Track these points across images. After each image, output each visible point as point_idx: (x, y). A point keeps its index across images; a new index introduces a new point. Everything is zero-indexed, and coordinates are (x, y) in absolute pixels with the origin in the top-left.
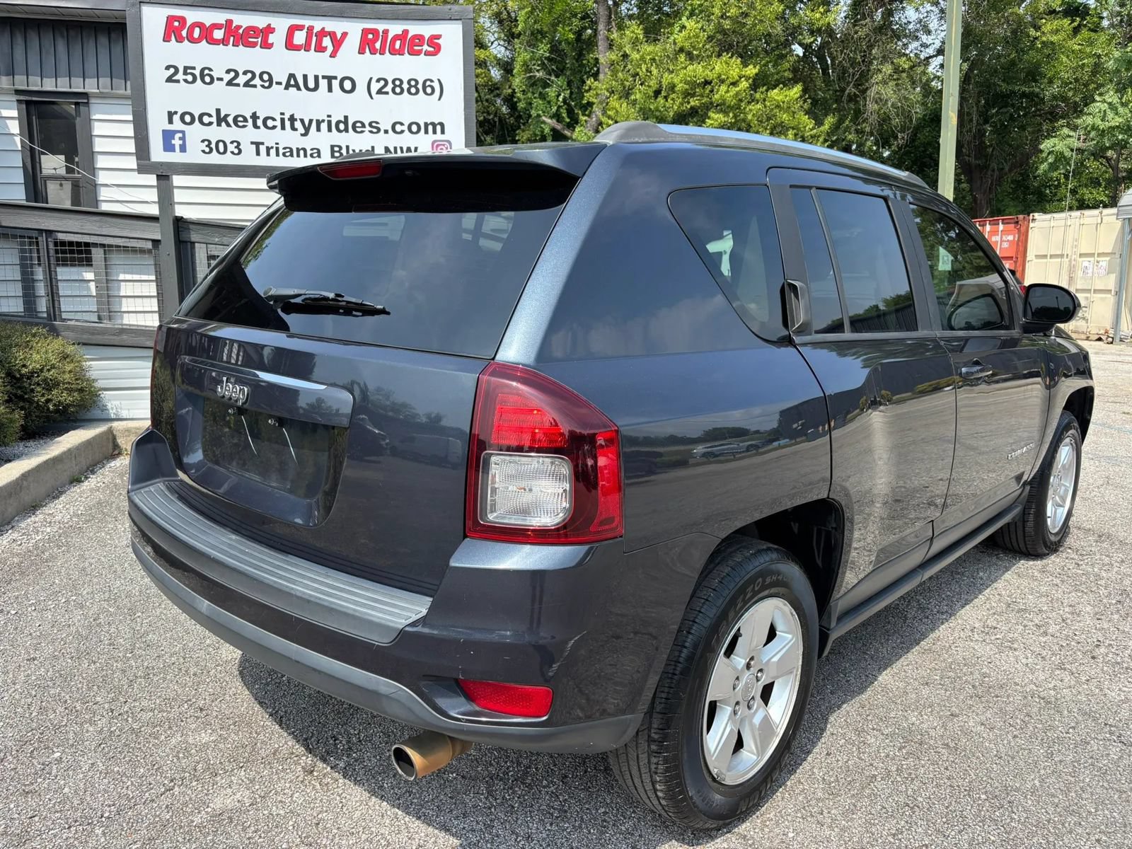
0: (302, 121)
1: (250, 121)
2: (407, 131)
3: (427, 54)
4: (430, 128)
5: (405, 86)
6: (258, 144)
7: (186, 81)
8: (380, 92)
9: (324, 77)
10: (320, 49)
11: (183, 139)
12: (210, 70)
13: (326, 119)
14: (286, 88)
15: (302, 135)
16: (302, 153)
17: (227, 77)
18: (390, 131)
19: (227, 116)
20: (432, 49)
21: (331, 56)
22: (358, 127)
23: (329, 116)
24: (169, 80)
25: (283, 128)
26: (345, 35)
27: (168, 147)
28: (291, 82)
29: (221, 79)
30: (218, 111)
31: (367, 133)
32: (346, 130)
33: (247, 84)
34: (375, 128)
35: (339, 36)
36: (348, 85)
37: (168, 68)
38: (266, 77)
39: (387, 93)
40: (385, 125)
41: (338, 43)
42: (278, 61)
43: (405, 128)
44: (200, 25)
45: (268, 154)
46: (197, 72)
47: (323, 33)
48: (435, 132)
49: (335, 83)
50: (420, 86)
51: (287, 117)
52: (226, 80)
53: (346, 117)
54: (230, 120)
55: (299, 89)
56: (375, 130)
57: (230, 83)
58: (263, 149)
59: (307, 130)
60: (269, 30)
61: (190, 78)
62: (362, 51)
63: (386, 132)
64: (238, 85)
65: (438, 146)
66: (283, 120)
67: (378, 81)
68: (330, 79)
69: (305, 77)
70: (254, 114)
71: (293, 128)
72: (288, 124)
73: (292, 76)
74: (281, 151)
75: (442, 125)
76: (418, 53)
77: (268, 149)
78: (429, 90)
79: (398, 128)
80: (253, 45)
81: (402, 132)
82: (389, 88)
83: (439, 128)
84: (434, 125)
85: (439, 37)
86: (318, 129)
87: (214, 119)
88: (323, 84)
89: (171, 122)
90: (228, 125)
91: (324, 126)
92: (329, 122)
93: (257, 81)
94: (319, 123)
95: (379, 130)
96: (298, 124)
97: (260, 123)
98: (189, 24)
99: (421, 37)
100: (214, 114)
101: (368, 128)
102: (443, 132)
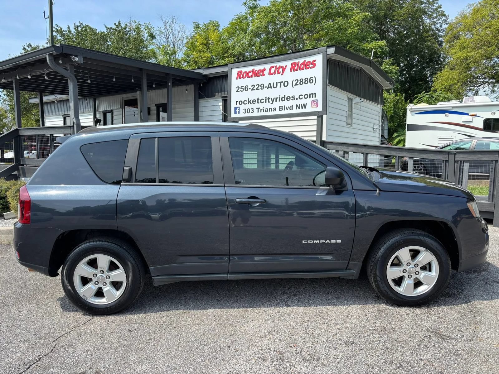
0: (271, 99)
1: (257, 101)
2: (304, 98)
3: (312, 68)
4: (311, 95)
5: (304, 81)
6: (258, 109)
7: (241, 91)
8: (296, 85)
9: (279, 82)
10: (279, 73)
11: (239, 109)
12: (247, 86)
13: (279, 97)
14: (268, 88)
15: (271, 104)
16: (271, 110)
17: (252, 88)
18: (298, 99)
19: (251, 100)
20: (313, 66)
21: (282, 75)
22: (288, 99)
23: (280, 96)
24: (237, 91)
25: (266, 102)
26: (286, 66)
27: (235, 113)
28: (270, 86)
29: (250, 89)
30: (248, 99)
31: (291, 100)
32: (285, 100)
33: (257, 89)
34: (293, 98)
35: (284, 67)
36: (285, 84)
37: (237, 88)
38: (262, 86)
39: (298, 85)
40: (297, 97)
41: (284, 70)
42: (266, 80)
43: (303, 97)
44: (245, 72)
45: (261, 112)
46: (244, 88)
47: (280, 67)
48: (313, 97)
49: (282, 84)
50: (308, 80)
51: (267, 98)
52: (251, 89)
53: (285, 96)
54: (251, 101)
55: (271, 88)
56: (293, 99)
57: (252, 90)
58: (260, 110)
59: (273, 102)
60: (264, 70)
61: (242, 90)
62: (291, 71)
63: (297, 99)
64: (254, 90)
65: (314, 102)
66: (266, 99)
67: (295, 81)
68: (280, 83)
69: (273, 83)
70: (258, 98)
71: (269, 102)
72: (267, 100)
73: (270, 84)
74: (265, 110)
75: (315, 94)
76: (308, 68)
77: (261, 110)
78: (311, 81)
79: (301, 97)
80: (259, 76)
81: (302, 98)
82: (298, 83)
83: (314, 95)
84: (312, 94)
85: (315, 61)
86: (276, 101)
87: (247, 102)
88: (279, 84)
89: (236, 105)
90: (251, 103)
91: (278, 100)
92: (280, 98)
93: (260, 88)
94: (276, 99)
95: (295, 98)
96: (270, 100)
97: (259, 101)
98: (243, 72)
99: (309, 62)
100: (247, 101)
101: (291, 98)
102: (315, 97)
